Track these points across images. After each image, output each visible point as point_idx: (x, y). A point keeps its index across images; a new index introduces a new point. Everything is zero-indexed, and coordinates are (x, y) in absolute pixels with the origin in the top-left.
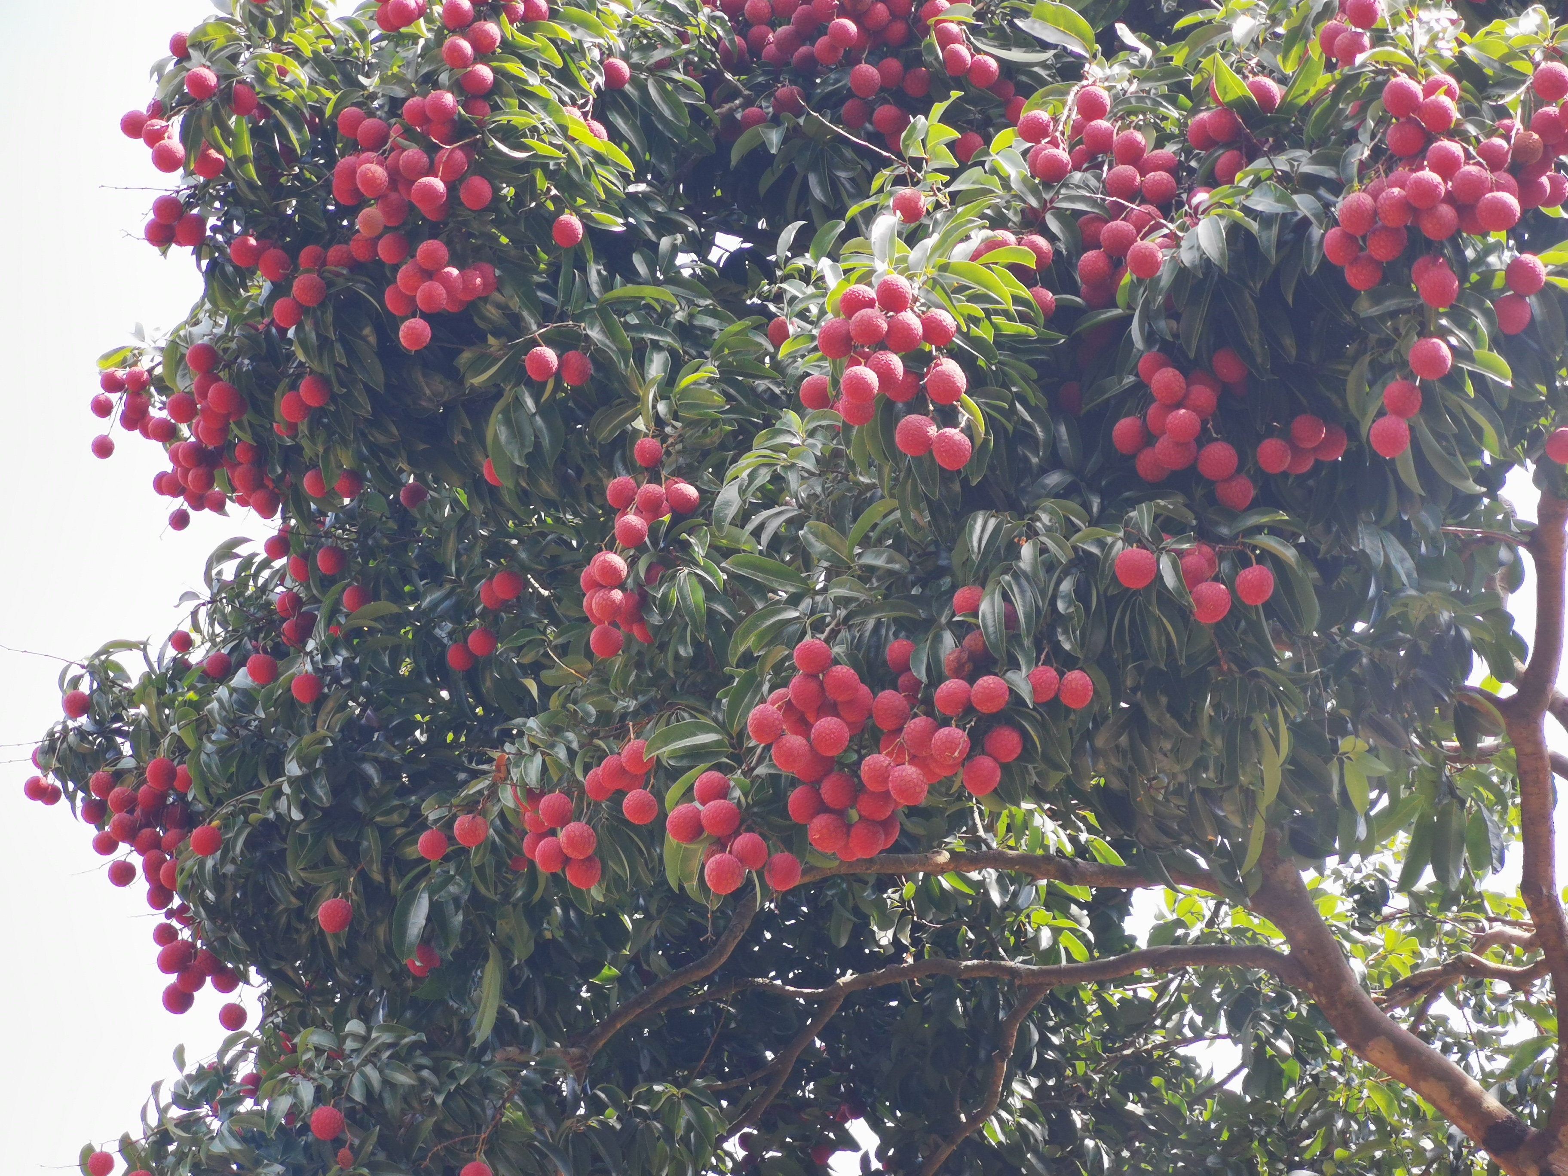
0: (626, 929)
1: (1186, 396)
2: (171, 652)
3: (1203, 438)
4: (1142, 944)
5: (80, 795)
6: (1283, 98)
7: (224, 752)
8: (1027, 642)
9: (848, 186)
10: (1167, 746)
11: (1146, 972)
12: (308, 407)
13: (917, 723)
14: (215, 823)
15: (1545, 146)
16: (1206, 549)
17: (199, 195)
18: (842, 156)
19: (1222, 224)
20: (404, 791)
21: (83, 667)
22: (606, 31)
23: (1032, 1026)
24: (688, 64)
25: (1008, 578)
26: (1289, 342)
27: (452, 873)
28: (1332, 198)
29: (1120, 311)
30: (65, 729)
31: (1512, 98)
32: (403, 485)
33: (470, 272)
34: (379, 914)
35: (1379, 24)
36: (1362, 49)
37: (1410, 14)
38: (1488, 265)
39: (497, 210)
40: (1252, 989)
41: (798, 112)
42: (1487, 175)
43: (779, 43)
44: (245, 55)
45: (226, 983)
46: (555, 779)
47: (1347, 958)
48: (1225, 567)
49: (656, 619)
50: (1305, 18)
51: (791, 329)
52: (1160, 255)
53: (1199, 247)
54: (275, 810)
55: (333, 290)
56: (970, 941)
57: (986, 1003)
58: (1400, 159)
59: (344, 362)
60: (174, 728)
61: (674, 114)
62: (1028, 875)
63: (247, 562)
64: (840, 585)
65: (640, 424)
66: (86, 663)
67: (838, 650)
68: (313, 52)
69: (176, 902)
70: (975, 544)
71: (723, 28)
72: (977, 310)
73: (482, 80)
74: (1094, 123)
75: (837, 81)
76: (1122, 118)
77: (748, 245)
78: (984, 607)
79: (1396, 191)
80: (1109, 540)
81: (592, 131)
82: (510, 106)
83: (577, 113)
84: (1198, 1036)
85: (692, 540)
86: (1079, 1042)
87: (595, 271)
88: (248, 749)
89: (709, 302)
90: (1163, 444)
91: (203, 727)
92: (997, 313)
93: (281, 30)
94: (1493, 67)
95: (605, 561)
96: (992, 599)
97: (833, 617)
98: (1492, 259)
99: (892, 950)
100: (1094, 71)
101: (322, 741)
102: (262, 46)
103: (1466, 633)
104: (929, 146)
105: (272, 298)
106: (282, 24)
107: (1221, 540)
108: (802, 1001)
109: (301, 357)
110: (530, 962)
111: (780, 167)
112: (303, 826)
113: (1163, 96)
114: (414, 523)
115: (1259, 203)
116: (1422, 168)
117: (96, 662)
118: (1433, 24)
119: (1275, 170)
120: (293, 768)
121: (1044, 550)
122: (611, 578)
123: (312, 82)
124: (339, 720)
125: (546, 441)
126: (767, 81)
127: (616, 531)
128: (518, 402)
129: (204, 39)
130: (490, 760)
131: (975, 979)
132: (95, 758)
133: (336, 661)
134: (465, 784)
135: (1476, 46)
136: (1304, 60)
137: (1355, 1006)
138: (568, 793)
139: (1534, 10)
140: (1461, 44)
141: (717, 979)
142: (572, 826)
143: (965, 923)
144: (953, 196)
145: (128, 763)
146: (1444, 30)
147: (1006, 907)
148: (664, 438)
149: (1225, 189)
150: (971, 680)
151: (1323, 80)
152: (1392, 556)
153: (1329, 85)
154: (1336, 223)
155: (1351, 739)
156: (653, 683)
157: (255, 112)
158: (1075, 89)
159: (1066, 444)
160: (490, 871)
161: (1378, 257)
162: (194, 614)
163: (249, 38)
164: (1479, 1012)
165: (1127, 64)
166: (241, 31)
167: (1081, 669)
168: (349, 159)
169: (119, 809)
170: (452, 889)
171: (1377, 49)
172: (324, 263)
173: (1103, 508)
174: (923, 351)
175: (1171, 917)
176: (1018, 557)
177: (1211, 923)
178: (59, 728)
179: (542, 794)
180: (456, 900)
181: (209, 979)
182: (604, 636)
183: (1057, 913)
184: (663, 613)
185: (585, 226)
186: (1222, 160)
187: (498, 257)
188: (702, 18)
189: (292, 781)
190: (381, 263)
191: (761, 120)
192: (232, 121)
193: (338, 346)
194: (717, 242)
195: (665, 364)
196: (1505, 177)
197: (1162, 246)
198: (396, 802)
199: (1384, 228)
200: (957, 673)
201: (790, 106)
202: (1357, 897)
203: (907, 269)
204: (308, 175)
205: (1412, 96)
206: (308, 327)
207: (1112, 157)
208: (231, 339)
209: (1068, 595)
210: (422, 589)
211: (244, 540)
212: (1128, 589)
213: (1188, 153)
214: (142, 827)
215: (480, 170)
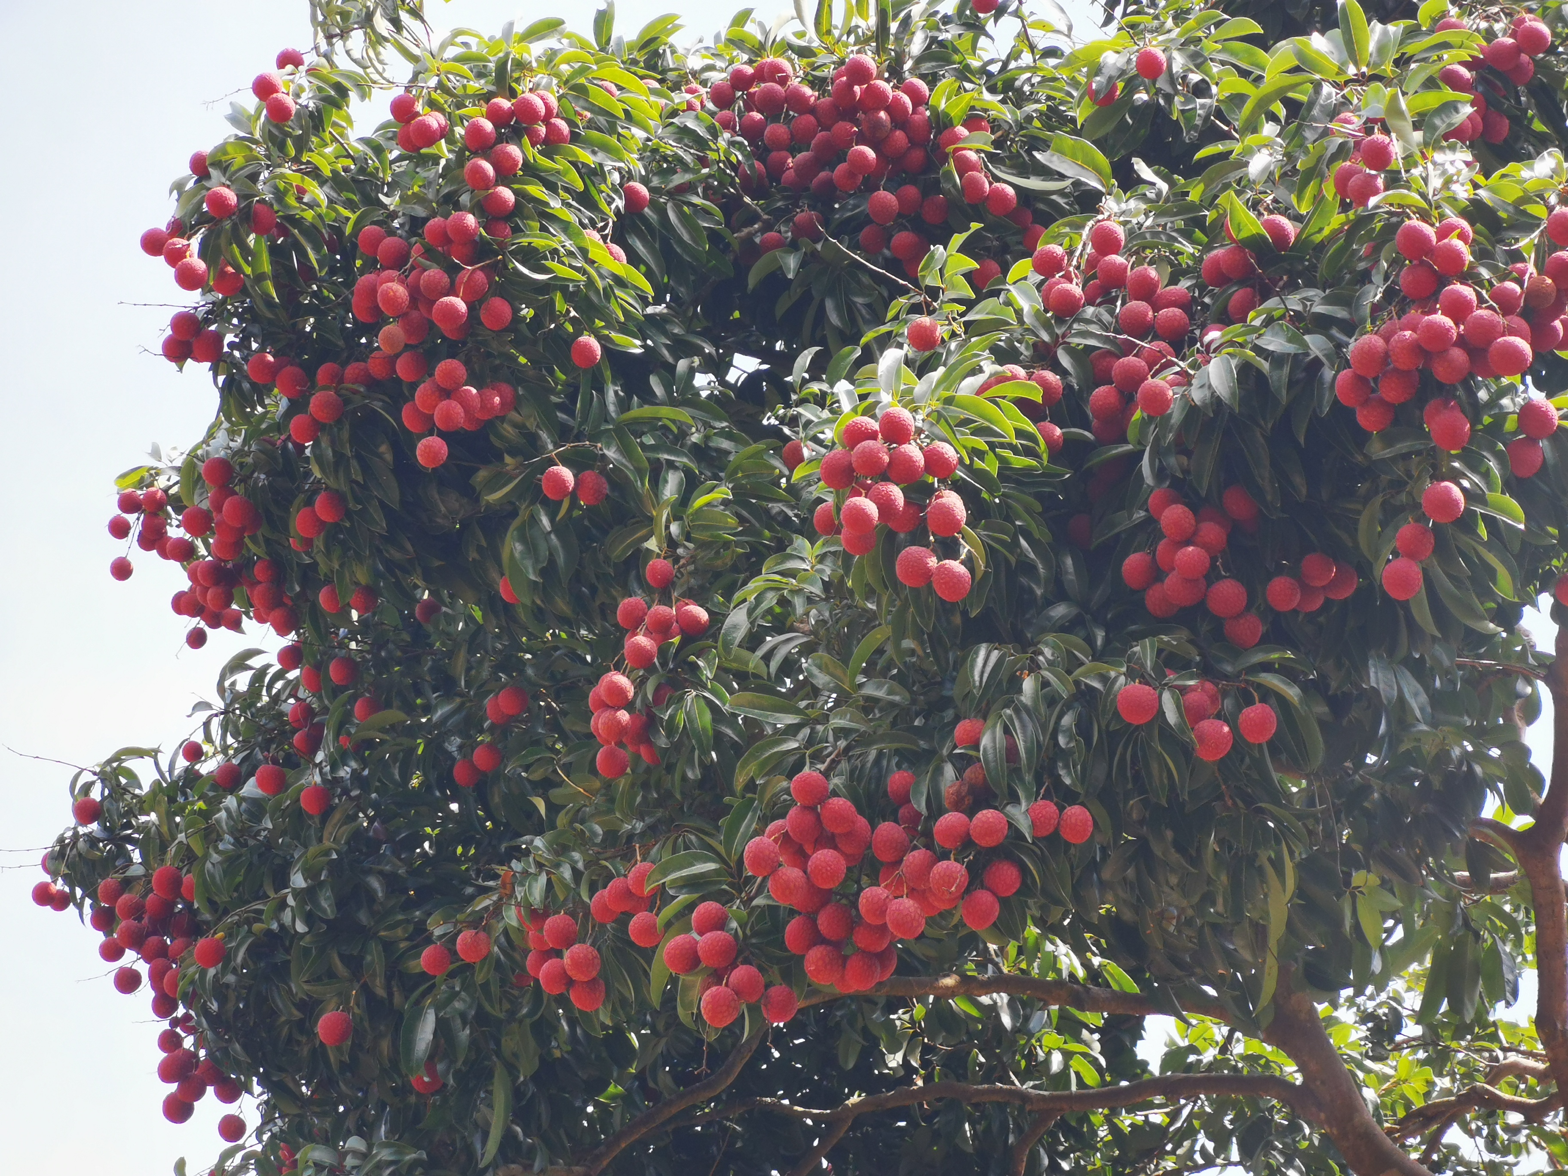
0: (633, 1047)
1: (1195, 533)
2: (182, 763)
3: (1211, 576)
4: (1155, 1068)
5: (88, 902)
6: (1298, 237)
7: (231, 862)
8: (1028, 778)
9: (864, 312)
10: (1174, 880)
11: (1158, 1099)
12: (323, 523)
13: (915, 857)
14: (220, 934)
15: (1558, 290)
16: (1209, 686)
17: (217, 312)
18: (859, 282)
19: (1234, 363)
20: (409, 905)
21: (95, 774)
22: (626, 155)
23: (1042, 1151)
24: (707, 188)
25: (1009, 711)
26: (1299, 481)
27: (457, 989)
28: (1345, 338)
29: (1130, 447)
30: (76, 836)
31: (1526, 243)
32: (418, 601)
33: (488, 392)
34: (382, 1028)
35: (1392, 166)
36: (1376, 192)
37: (1424, 157)
38: (1501, 407)
39: (516, 331)
40: (1264, 1117)
41: (816, 237)
42: (1500, 319)
43: (798, 168)
44: (265, 174)
45: (229, 1093)
46: (561, 898)
47: (1360, 1088)
48: (1228, 703)
49: (662, 741)
50: (1320, 159)
51: (806, 453)
52: (1170, 393)
53: (1210, 386)
54: (279, 921)
55: (350, 407)
56: (981, 1065)
57: (995, 1127)
58: (1413, 301)
59: (360, 479)
60: (181, 837)
61: (692, 238)
62: (1040, 1000)
63: (261, 673)
64: (842, 716)
65: (652, 544)
66: (98, 770)
67: (836, 781)
68: (332, 171)
69: (181, 1011)
70: (977, 678)
71: (742, 154)
72: (980, 443)
73: (503, 202)
74: (1107, 258)
75: (856, 207)
76: (1137, 253)
77: (765, 367)
78: (985, 741)
79: (1408, 333)
80: (1113, 674)
81: (611, 253)
82: (531, 228)
83: (596, 236)
84: (1209, 1162)
85: (701, 663)
86: (1089, 1168)
87: (612, 391)
88: (255, 858)
89: (725, 424)
90: (1171, 580)
91: (211, 835)
92: (1002, 446)
93: (299, 151)
94: (1506, 211)
95: (612, 682)
96: (994, 733)
97: (834, 746)
98: (1505, 402)
99: (902, 1073)
100: (1110, 204)
101: (327, 853)
102: (280, 166)
103: (1478, 769)
104: (947, 275)
105: (288, 414)
106: (302, 144)
107: (1226, 677)
108: (809, 1122)
109: (317, 474)
110: (535, 1078)
111: (796, 293)
112: (308, 938)
113: (1179, 231)
114: (428, 636)
115: (1270, 343)
116: (1435, 312)
117: (108, 769)
118: (1448, 166)
119: (1288, 310)
120: (298, 880)
121: (1045, 684)
122: (618, 698)
123: (331, 201)
124: (345, 831)
125: (561, 559)
126: (787, 206)
127: (625, 651)
128: (534, 520)
129: (223, 158)
130: (496, 877)
131: (985, 1103)
132: (106, 865)
133: (345, 772)
134: (471, 899)
135: (1490, 189)
136: (1319, 199)
137: (1367, 1137)
138: (573, 914)
139: (1549, 154)
140: (1476, 186)
141: (724, 1097)
142: (576, 947)
143: (975, 1046)
144: (967, 325)
145: (136, 870)
146: (1459, 172)
147: (1016, 1030)
148: (677, 559)
149: (1237, 327)
150: (971, 813)
151: (1337, 220)
152: (1406, 690)
153: (1343, 224)
154: (1347, 364)
155: (1363, 873)
156: (660, 803)
157: (275, 231)
158: (1090, 223)
159: (1072, 577)
160: (495, 989)
161: (1387, 399)
162: (207, 725)
163: (268, 157)
164: (1492, 1143)
165: (1143, 197)
166: (261, 151)
167: (1082, 804)
168: (369, 278)
169: (127, 916)
170: (458, 1005)
171: (1391, 192)
172: (341, 380)
173: (1107, 641)
174: (926, 483)
175: (1183, 1043)
176: (1020, 691)
177: (1224, 1050)
178: (69, 834)
179: (546, 915)
180: (463, 1015)
181: (210, 1090)
182: (610, 756)
183: (1068, 1037)
184: (670, 734)
185: (603, 347)
186: (1236, 297)
187: (516, 376)
188: (722, 144)
189: (297, 893)
190: (399, 381)
191: (779, 244)
192: (251, 239)
193: (354, 463)
194: (734, 363)
195: (680, 484)
196: (1517, 321)
197: (1172, 384)
198: (400, 917)
199: (1396, 370)
200: (957, 806)
201: (807, 232)
202: (1370, 1025)
203: (913, 401)
204: (326, 293)
205: (1425, 239)
206: (325, 443)
207: (1126, 292)
208: (248, 454)
209: (1069, 729)
210: (434, 702)
211: (258, 652)
212: (1130, 724)
213: (1202, 288)
214: (149, 935)
215: (501, 291)
